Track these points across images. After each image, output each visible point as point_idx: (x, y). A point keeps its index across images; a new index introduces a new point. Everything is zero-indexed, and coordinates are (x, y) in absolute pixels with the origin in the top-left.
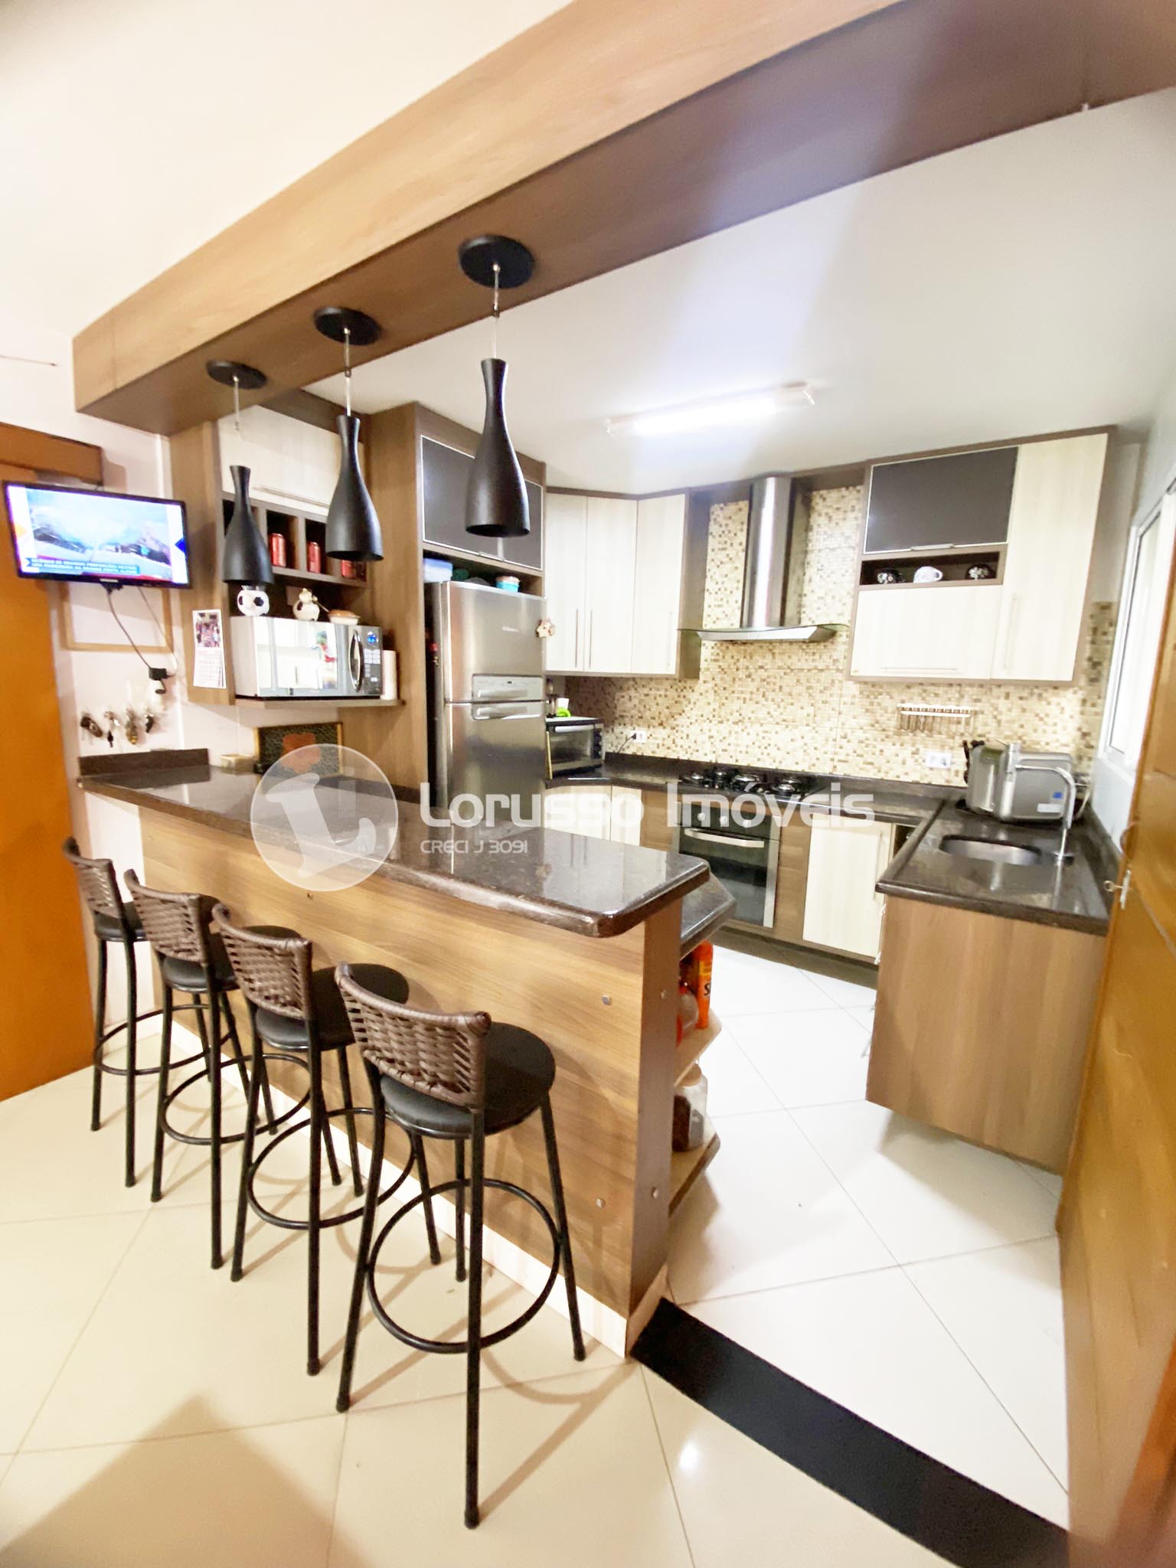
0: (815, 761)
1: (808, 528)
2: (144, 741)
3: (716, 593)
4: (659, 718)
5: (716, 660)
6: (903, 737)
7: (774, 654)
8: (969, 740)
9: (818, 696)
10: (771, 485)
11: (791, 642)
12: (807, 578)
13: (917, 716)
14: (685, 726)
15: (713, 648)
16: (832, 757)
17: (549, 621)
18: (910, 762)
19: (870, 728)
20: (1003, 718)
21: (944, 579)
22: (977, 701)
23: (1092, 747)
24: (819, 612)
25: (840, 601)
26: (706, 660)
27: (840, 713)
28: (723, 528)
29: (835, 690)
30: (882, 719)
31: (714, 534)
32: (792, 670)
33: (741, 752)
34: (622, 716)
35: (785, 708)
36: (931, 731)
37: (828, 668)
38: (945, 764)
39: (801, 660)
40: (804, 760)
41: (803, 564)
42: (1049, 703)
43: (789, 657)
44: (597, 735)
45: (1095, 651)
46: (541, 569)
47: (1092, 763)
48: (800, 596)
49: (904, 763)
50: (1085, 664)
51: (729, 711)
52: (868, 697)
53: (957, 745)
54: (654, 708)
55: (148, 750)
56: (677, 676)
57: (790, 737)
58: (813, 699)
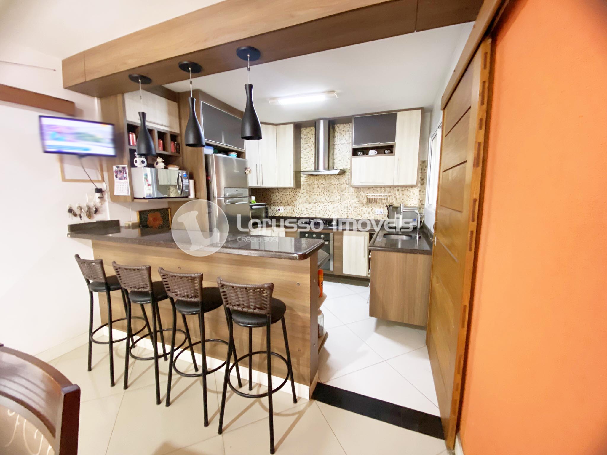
0: (341, 214)
1: (334, 137)
2: (93, 217)
3: (305, 158)
4: (288, 202)
5: (306, 182)
6: (368, 205)
7: (326, 179)
8: (388, 205)
9: (341, 193)
10: (322, 122)
11: (331, 175)
12: (335, 153)
13: (372, 198)
14: (297, 205)
15: (305, 177)
16: (347, 213)
17: (249, 168)
18: (371, 213)
19: (358, 202)
20: (397, 197)
21: (378, 154)
22: (389, 192)
23: (423, 205)
24: (339, 165)
25: (346, 161)
26: (303, 182)
27: (348, 198)
28: (306, 136)
29: (346, 191)
30: (361, 200)
31: (303, 138)
32: (332, 184)
33: (317, 213)
34: (274, 203)
35: (331, 197)
36: (376, 202)
37: (343, 184)
38: (381, 213)
39: (335, 181)
40: (338, 215)
41: (333, 149)
42: (410, 192)
43: (331, 180)
44: (266, 209)
45: (422, 175)
46: (244, 149)
47: (424, 210)
48: (333, 159)
49: (369, 213)
50: (420, 179)
51: (312, 199)
52: (357, 192)
53: (384, 206)
54: (286, 199)
55: (95, 221)
56: (294, 187)
57: (333, 207)
58: (339, 194)
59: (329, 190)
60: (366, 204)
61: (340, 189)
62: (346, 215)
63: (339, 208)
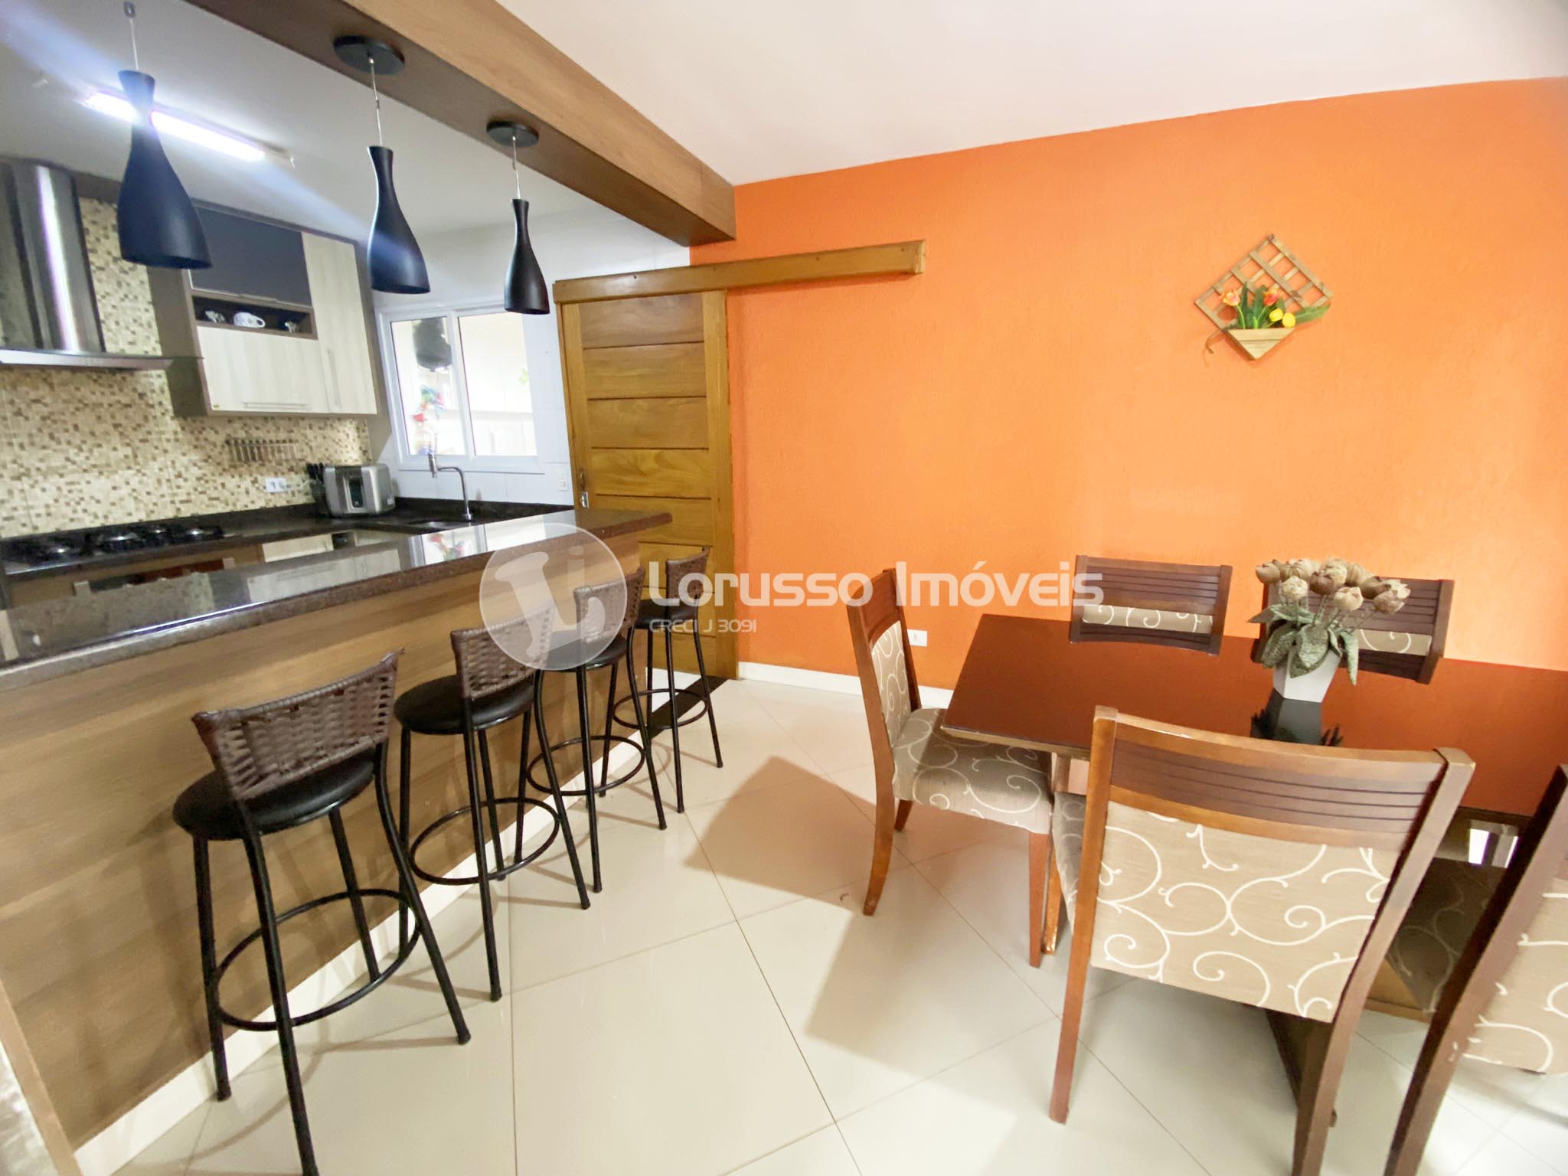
0: (151, 507)
6: (238, 469)
8: (309, 465)
9: (132, 435)
16: (172, 499)
18: (252, 490)
19: (204, 463)
22: (289, 432)
30: (213, 454)
32: (86, 405)
33: (38, 515)
35: (91, 451)
38: (282, 487)
40: (137, 509)
43: (78, 389)
49: (247, 492)
57: (110, 485)
58: (127, 437)
59: (76, 427)
60: (231, 466)
61: (124, 422)
62: (169, 506)
63: (137, 486)
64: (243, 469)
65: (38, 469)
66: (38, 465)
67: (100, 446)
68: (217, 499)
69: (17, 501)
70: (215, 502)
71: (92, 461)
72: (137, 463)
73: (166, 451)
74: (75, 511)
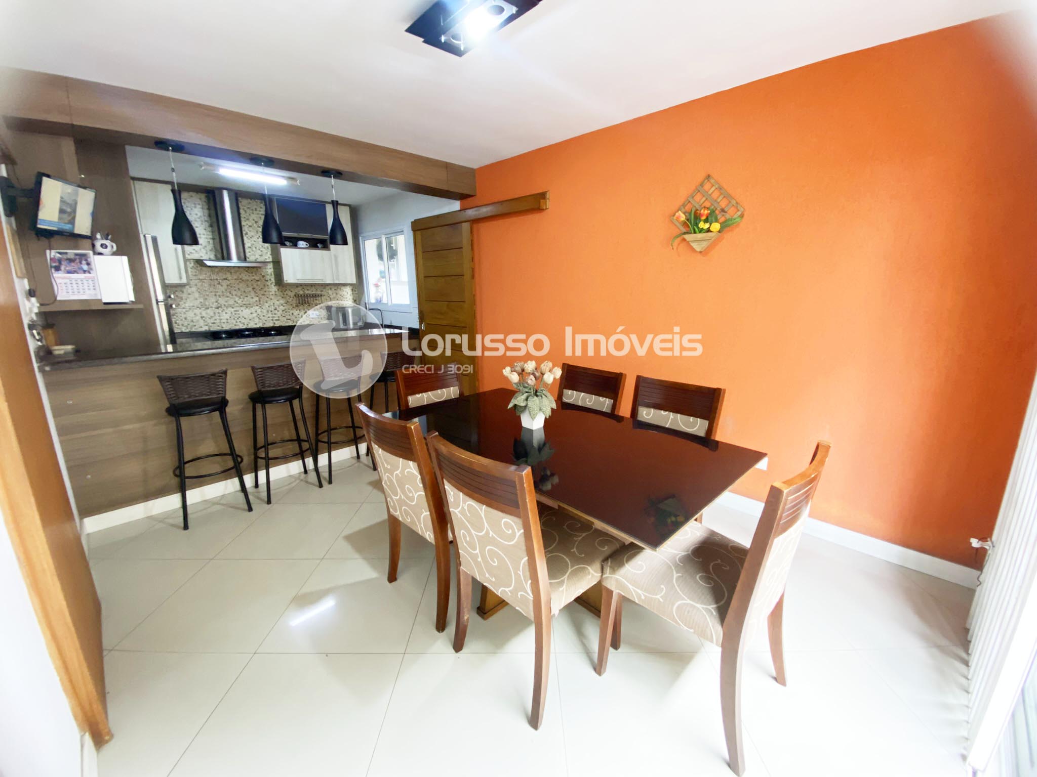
5: (195, 275)
6: (299, 307)
7: (231, 273)
9: (259, 292)
10: (226, 193)
19: (285, 304)
24: (249, 254)
25: (259, 249)
29: (266, 289)
30: (289, 300)
32: (243, 280)
37: (260, 280)
39: (246, 275)
51: (211, 302)
52: (282, 291)
57: (250, 312)
58: (257, 293)
59: (239, 289)
60: (296, 306)
61: (257, 287)
62: (272, 321)
63: (260, 313)
64: (301, 307)
65: (225, 305)
66: (226, 304)
67: (247, 296)
68: (289, 319)
69: (217, 317)
70: (289, 321)
71: (244, 303)
72: (260, 304)
73: (271, 299)
74: (237, 322)
